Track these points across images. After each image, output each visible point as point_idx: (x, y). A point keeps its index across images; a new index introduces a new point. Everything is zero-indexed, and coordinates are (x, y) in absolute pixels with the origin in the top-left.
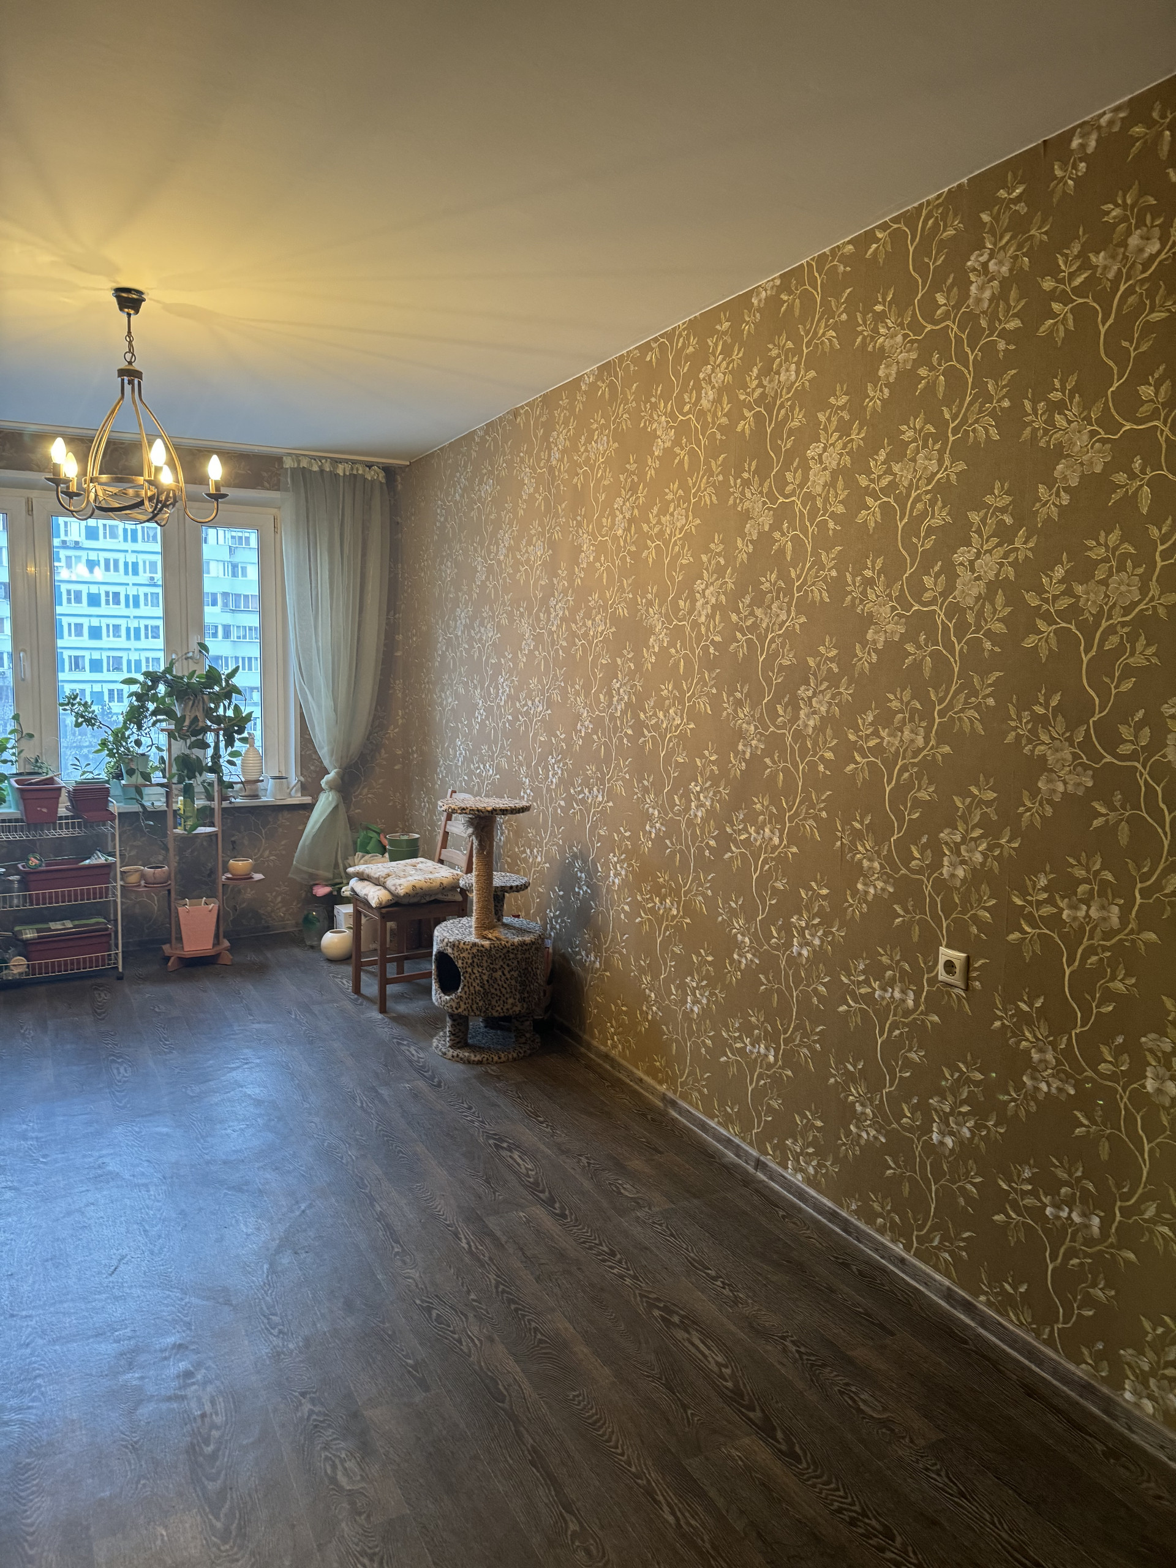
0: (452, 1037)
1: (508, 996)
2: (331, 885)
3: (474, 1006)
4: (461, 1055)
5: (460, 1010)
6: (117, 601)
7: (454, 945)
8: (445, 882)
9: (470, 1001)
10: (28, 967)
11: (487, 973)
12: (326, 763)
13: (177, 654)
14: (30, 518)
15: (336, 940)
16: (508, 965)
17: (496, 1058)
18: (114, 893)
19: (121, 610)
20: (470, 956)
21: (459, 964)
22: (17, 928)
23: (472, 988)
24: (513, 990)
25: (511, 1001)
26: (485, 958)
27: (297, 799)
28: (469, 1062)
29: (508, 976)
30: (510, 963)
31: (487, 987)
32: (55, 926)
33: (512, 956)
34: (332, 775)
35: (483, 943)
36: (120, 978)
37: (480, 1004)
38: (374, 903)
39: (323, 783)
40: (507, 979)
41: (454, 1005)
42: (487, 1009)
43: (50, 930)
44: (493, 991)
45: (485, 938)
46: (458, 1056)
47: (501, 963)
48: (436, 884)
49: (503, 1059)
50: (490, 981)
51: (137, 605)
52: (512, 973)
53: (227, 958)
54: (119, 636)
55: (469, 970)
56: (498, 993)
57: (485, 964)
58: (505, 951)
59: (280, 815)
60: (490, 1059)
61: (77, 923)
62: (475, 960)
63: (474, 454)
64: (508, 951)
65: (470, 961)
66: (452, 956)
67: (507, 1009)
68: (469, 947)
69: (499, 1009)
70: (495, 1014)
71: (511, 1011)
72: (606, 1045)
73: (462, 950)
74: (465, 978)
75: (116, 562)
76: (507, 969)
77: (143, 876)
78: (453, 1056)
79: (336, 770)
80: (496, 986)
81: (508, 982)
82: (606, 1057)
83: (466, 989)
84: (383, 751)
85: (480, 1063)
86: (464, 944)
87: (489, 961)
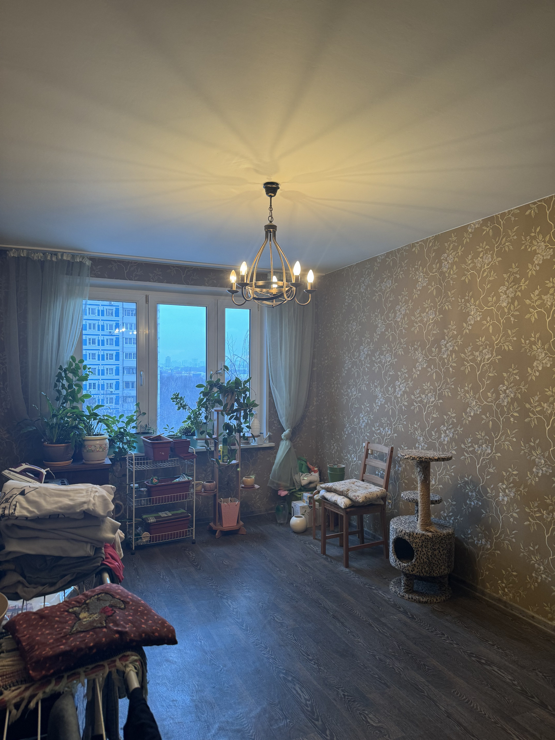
0: (406, 587)
1: (441, 564)
2: (288, 490)
3: (423, 570)
4: (414, 598)
5: (414, 572)
6: (94, 343)
7: (410, 535)
8: (379, 494)
9: (421, 567)
10: (150, 538)
11: (431, 552)
12: (284, 425)
13: (213, 371)
14: (147, 305)
15: (298, 522)
16: (442, 547)
17: (435, 600)
18: (191, 497)
19: (96, 346)
20: (421, 541)
21: (414, 546)
22: (144, 517)
23: (422, 560)
24: (444, 561)
25: (443, 567)
26: (430, 543)
27: (267, 444)
28: (420, 602)
29: (442, 553)
30: (443, 546)
31: (430, 559)
32: (163, 514)
33: (444, 541)
34: (287, 432)
35: (428, 534)
36: (194, 543)
37: (427, 569)
38: (342, 506)
39: (283, 436)
40: (441, 555)
41: (410, 569)
42: (431, 572)
43: (160, 517)
44: (434, 561)
45: (427, 531)
46: (412, 598)
47: (438, 546)
48: (375, 496)
49: (439, 601)
50: (432, 556)
51: (103, 344)
52: (444, 551)
53: (244, 531)
54: (95, 359)
55: (420, 549)
56: (437, 562)
57: (429, 546)
58: (440, 539)
59: (259, 453)
60: (432, 600)
61: (173, 512)
62: (424, 544)
63: (376, 268)
64: (442, 539)
65: (420, 544)
66: (409, 541)
67: (442, 572)
68: (420, 536)
69: (437, 572)
70: (435, 575)
71: (443, 573)
72: (498, 593)
73: (415, 538)
74: (417, 554)
75: (94, 325)
76: (441, 549)
77: (204, 486)
78: (409, 598)
79: (289, 429)
80: (435, 559)
81: (442, 557)
82: (500, 600)
83: (418, 560)
84: (307, 419)
85: (426, 602)
86: (417, 534)
87: (432, 544)
